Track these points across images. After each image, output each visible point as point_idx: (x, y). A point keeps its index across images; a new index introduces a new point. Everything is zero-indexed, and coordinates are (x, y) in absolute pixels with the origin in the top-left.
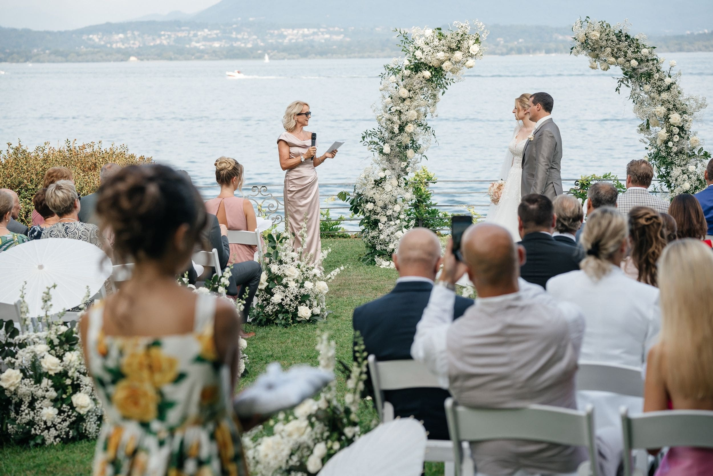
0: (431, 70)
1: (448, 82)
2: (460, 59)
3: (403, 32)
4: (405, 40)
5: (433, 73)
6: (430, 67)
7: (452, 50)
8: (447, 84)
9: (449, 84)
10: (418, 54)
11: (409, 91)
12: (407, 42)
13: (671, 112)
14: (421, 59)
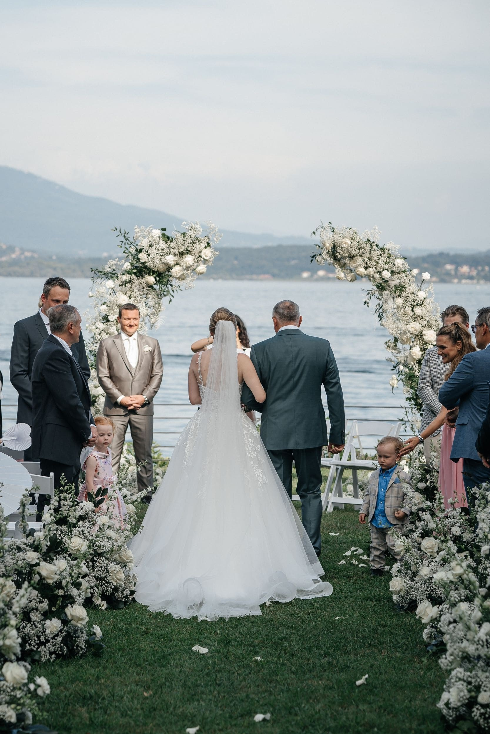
0: (155, 275)
1: (174, 289)
2: (191, 264)
3: (123, 232)
4: (125, 241)
5: (158, 279)
6: (154, 272)
7: (181, 254)
8: (173, 291)
9: (175, 291)
10: (143, 256)
11: (130, 297)
12: (128, 244)
13: (425, 329)
14: (145, 262)
